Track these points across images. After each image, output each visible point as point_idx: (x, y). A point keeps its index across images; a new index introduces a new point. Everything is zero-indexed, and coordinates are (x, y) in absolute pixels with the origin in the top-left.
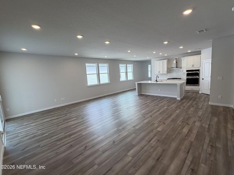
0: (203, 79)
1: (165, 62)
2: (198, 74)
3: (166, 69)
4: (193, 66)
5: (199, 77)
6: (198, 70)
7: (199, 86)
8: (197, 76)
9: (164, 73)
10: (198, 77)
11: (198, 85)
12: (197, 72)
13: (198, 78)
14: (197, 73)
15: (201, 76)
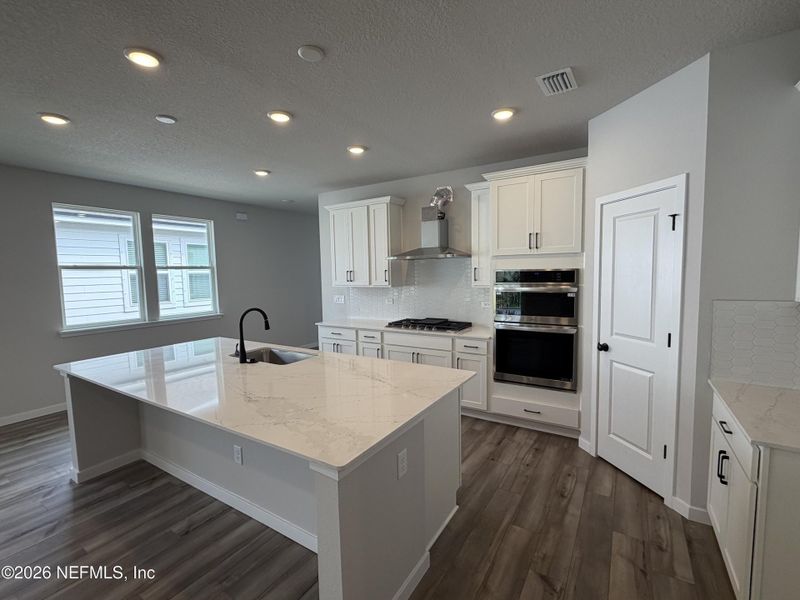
0: (604, 348)
1: (381, 207)
2: (567, 306)
3: (383, 259)
4: (535, 240)
5: (575, 326)
6: (571, 276)
7: (574, 390)
8: (564, 321)
9: (374, 283)
10: (572, 331)
11: (568, 385)
12: (564, 287)
13: (572, 336)
14: (563, 295)
15: (594, 324)
